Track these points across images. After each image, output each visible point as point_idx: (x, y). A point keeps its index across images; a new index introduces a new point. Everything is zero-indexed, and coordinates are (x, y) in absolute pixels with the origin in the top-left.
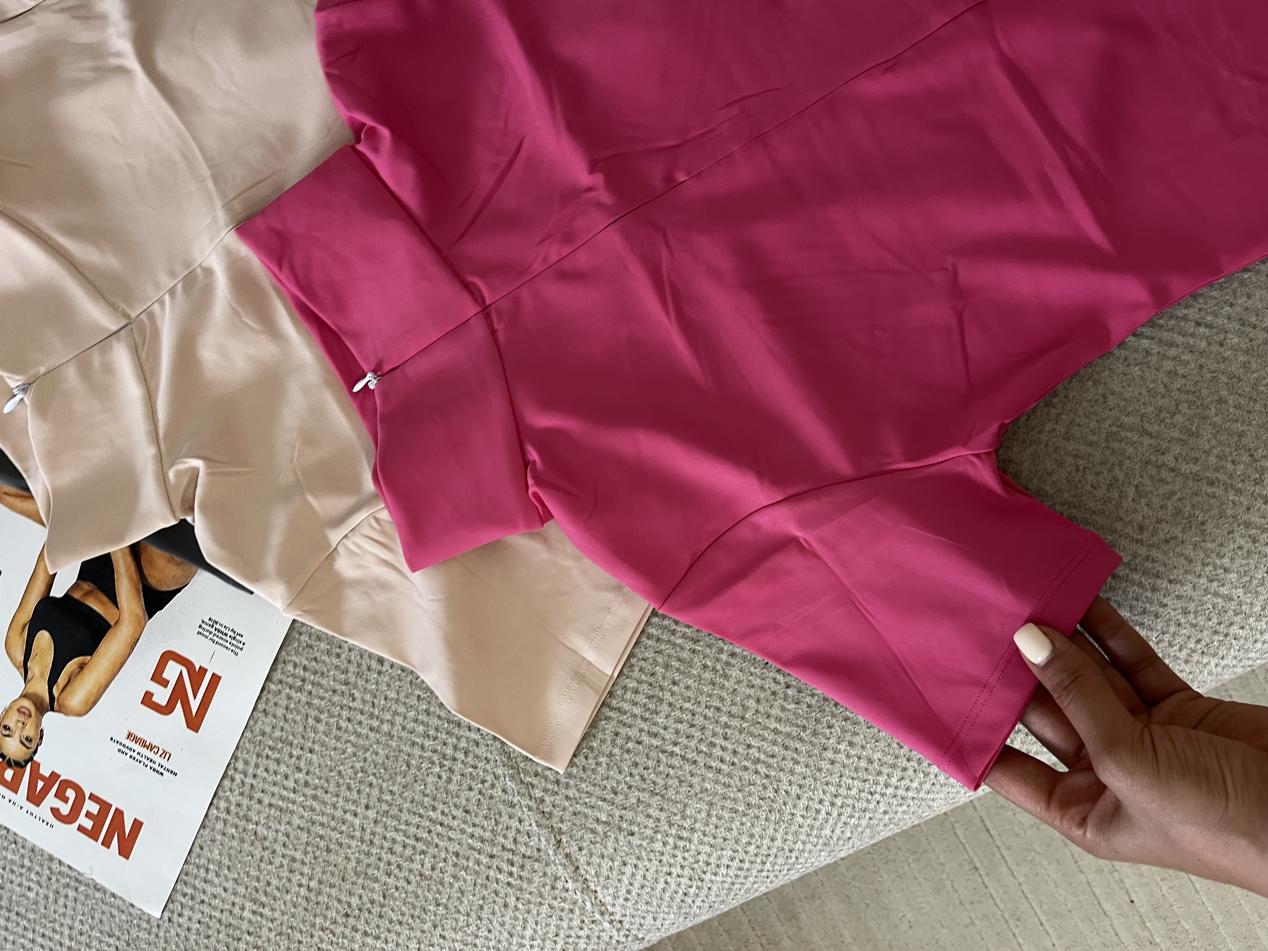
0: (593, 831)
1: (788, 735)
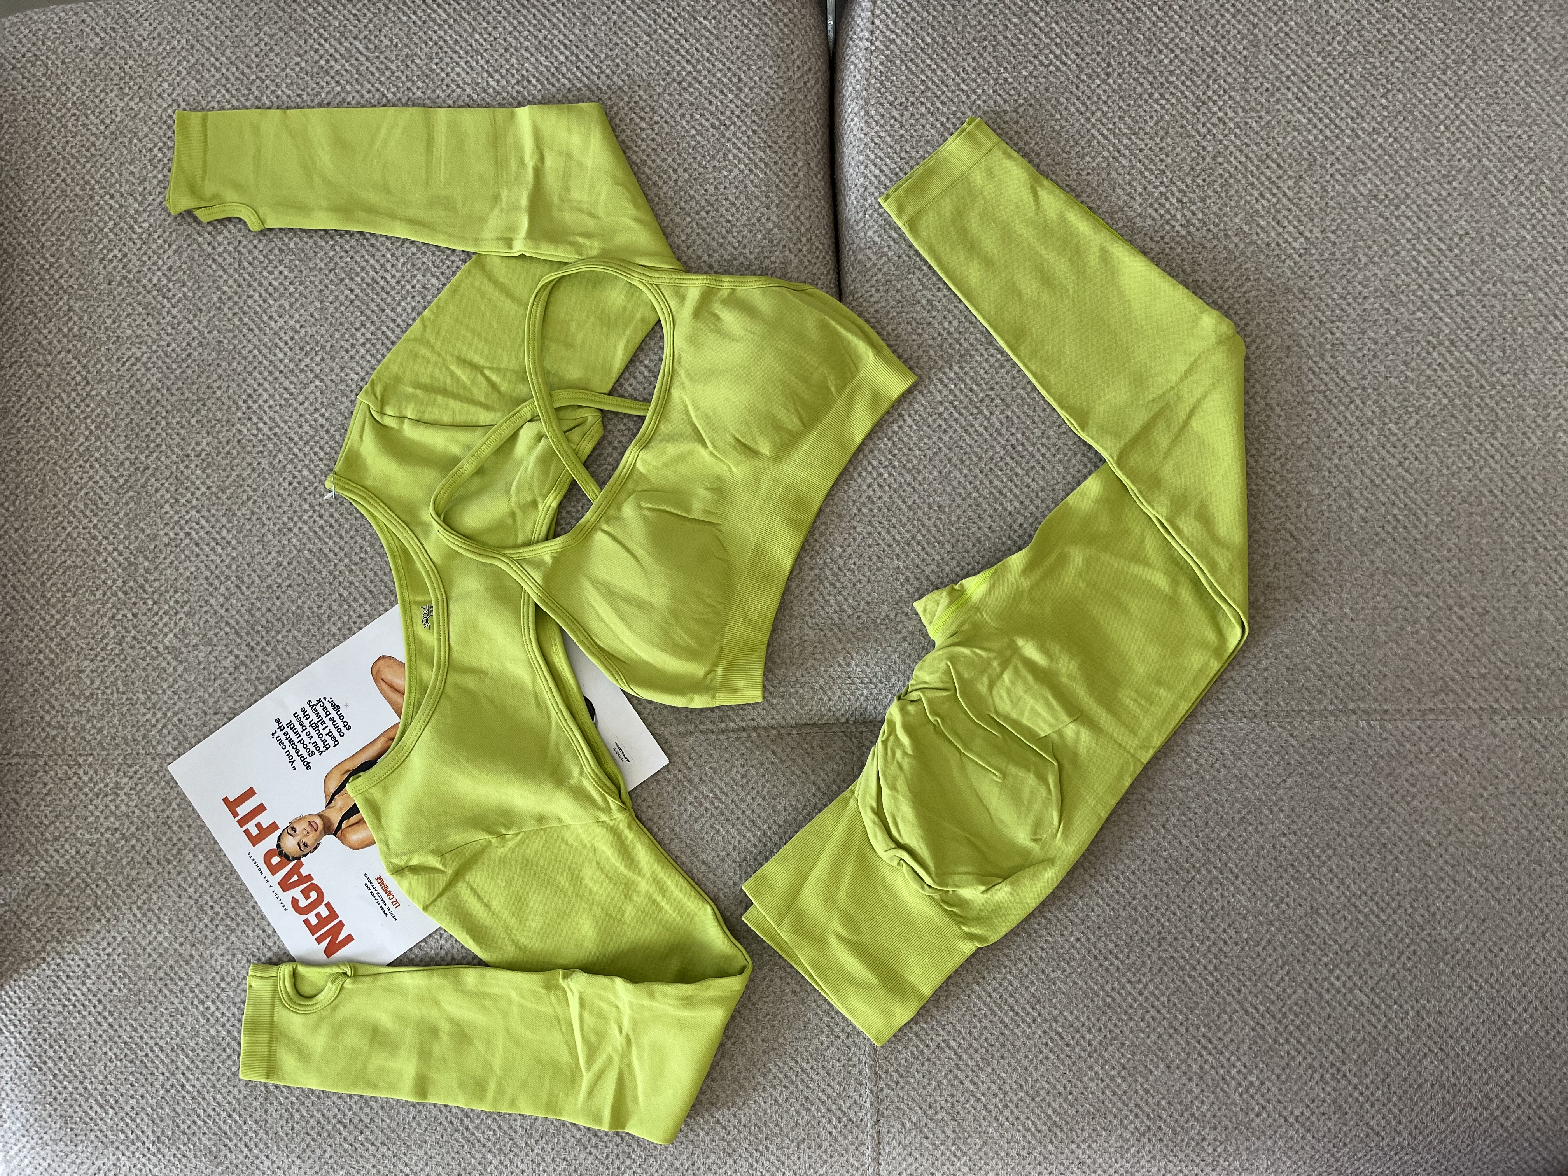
0: (903, 1125)
1: (1055, 1122)
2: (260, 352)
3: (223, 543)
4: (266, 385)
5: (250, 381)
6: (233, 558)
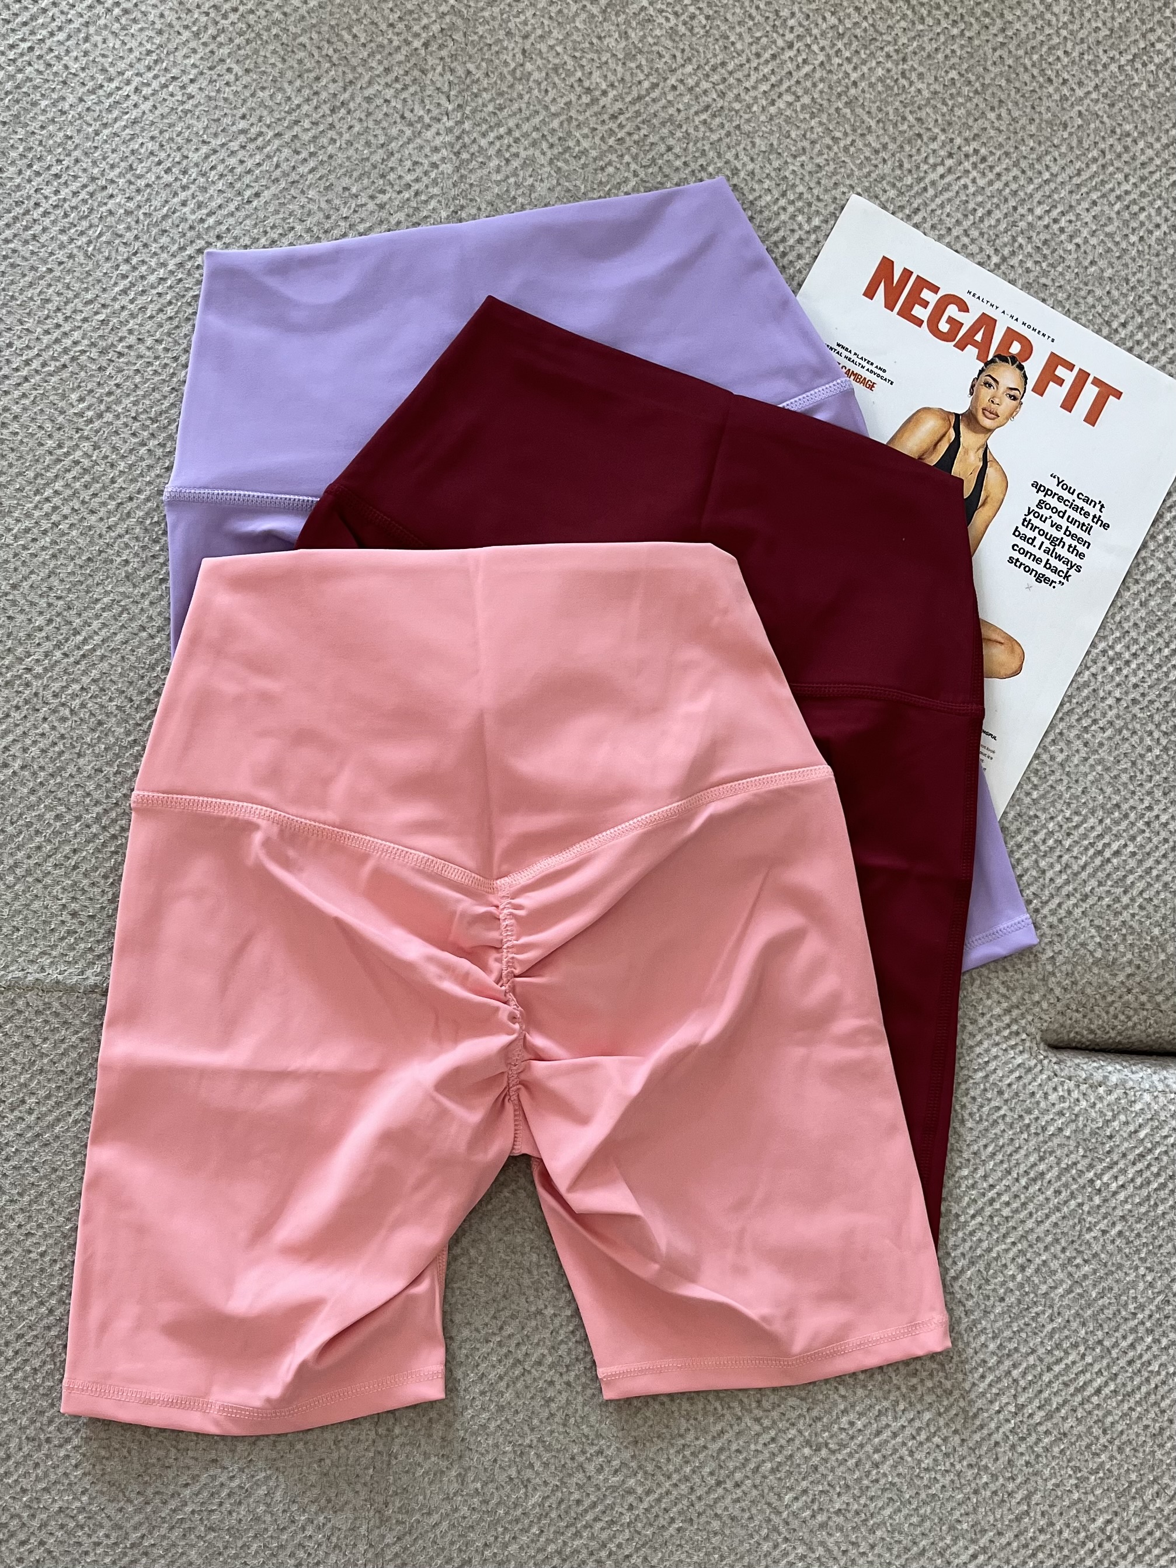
2: (1047, 182)
4: (998, 185)
5: (1006, 162)
6: (749, 107)
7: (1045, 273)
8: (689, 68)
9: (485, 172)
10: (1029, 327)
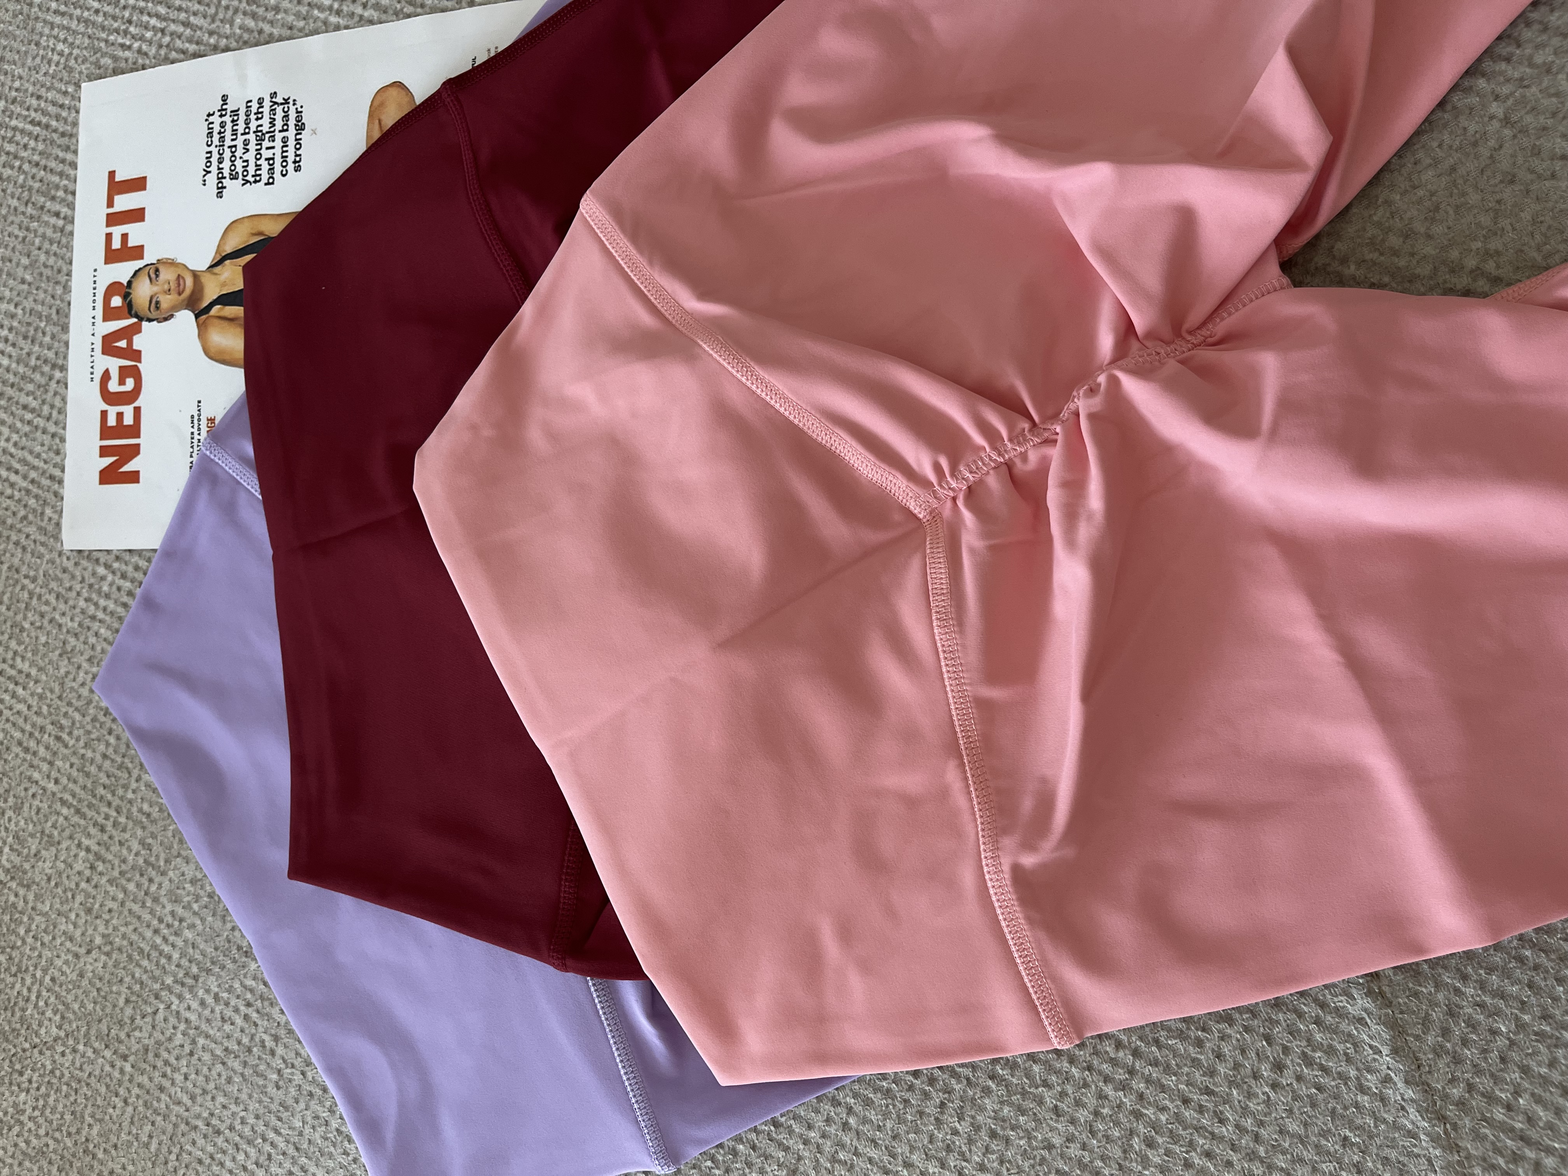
3: (21, 679)
6: (41, 697)
7: (48, 318)
8: (36, 775)
9: (199, 940)
10: (94, 302)
